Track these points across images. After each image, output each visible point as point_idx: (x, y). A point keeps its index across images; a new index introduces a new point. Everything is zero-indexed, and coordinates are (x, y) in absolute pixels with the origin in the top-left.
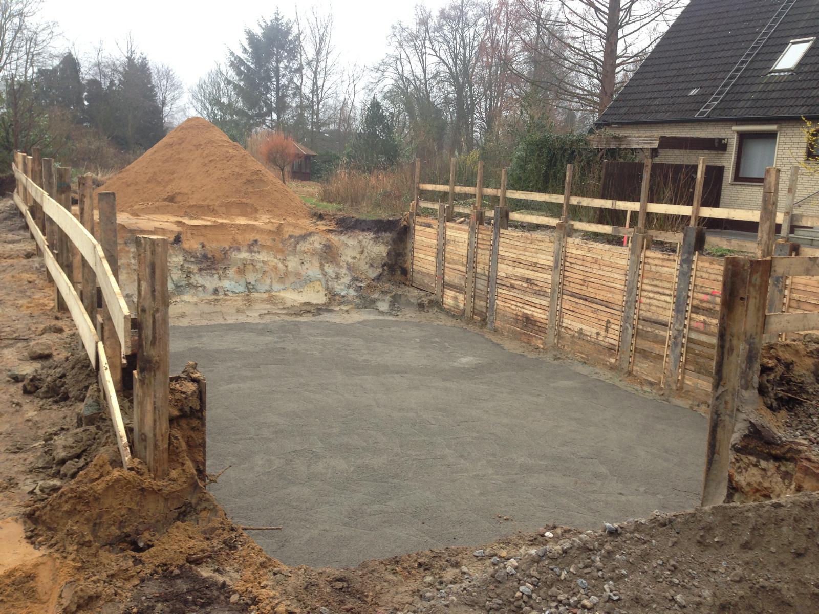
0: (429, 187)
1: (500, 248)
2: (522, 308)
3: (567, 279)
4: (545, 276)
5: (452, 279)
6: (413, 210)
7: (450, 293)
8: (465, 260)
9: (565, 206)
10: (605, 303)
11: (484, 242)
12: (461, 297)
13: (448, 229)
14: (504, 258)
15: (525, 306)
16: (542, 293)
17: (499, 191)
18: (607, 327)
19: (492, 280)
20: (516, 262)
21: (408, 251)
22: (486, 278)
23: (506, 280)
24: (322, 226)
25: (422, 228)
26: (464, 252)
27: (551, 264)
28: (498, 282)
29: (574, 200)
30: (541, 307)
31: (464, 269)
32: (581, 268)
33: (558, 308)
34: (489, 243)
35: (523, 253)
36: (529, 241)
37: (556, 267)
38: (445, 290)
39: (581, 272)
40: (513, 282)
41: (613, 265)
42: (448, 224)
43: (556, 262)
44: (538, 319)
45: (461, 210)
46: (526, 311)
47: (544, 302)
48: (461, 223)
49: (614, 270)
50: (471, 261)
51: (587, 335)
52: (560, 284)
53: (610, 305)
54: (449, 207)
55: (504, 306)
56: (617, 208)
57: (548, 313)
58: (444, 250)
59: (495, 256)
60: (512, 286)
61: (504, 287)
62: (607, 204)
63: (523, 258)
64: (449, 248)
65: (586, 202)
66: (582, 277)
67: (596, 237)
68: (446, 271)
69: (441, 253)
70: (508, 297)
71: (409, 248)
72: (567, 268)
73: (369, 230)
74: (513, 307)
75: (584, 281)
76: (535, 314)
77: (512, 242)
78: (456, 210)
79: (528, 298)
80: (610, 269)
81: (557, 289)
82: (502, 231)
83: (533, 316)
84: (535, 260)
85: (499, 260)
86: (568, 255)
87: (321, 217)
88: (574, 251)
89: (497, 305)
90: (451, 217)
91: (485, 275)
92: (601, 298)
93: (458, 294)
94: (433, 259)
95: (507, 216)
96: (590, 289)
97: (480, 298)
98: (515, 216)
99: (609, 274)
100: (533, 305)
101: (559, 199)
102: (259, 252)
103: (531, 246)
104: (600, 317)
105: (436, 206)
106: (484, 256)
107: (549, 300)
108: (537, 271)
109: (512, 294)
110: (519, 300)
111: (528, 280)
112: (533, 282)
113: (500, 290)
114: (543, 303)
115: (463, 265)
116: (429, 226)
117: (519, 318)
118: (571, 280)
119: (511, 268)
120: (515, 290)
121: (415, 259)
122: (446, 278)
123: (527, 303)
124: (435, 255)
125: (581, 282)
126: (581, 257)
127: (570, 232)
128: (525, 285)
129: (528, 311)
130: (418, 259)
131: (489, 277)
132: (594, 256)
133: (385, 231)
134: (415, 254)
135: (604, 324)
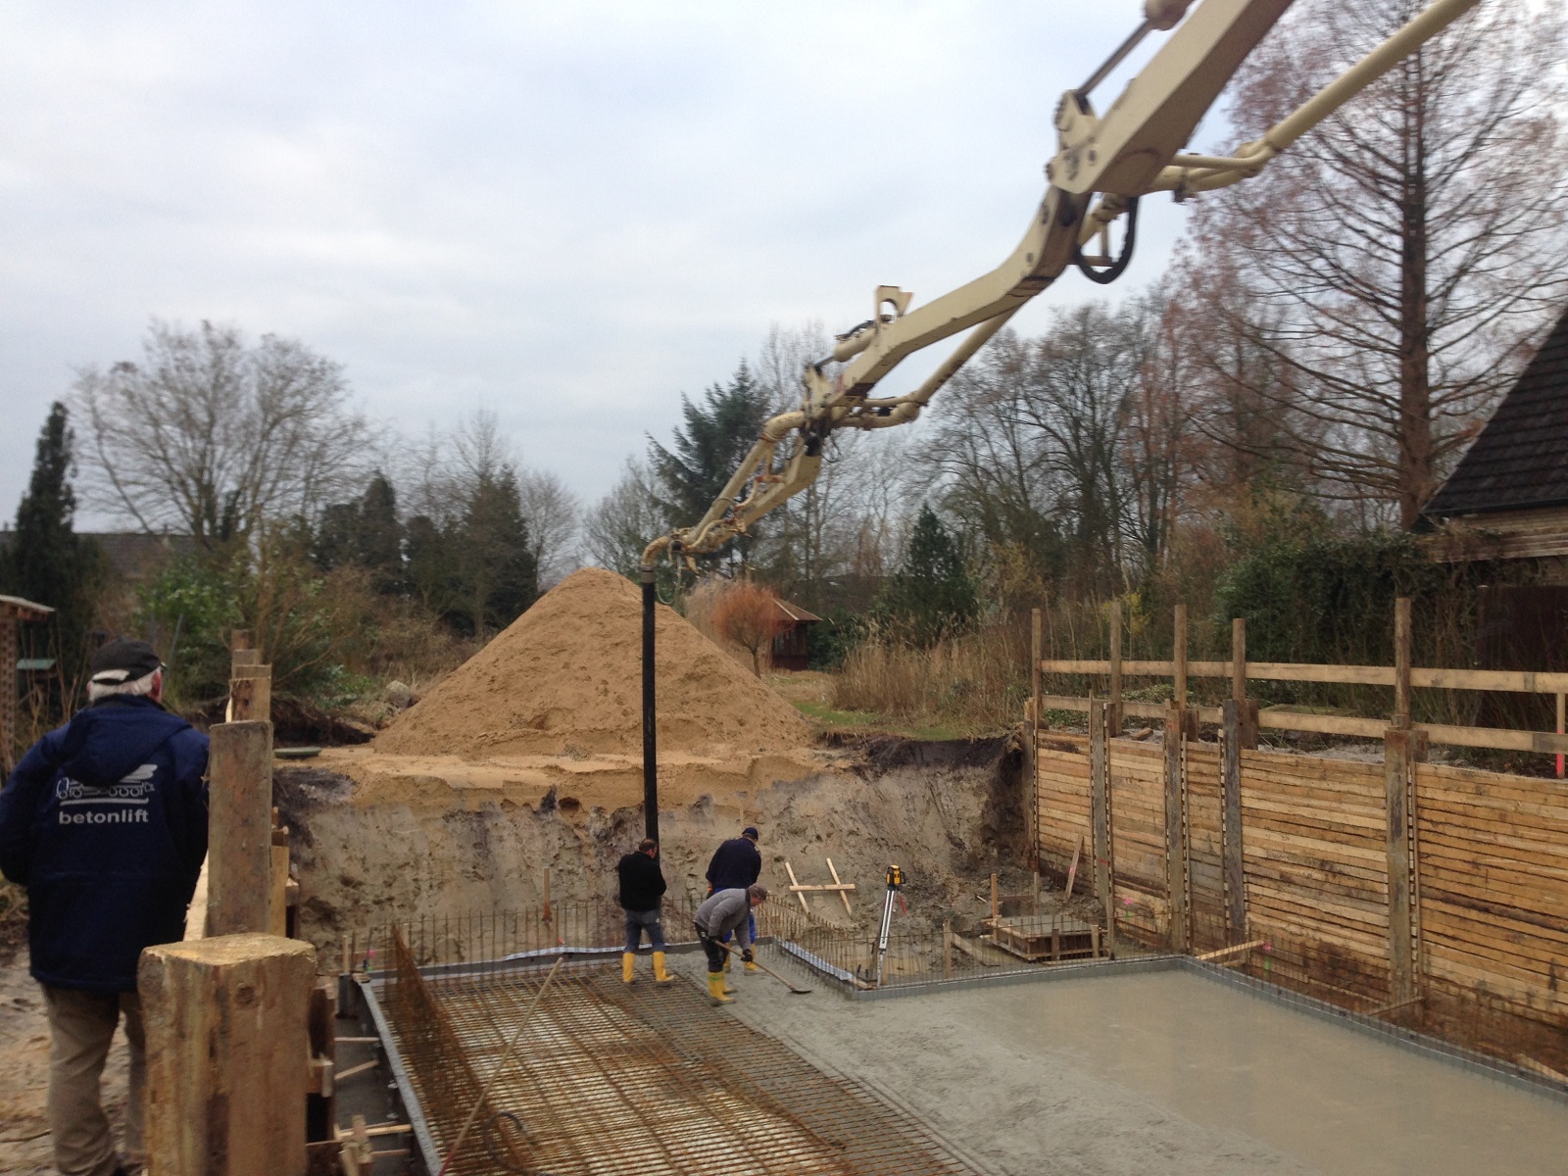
0: (1064, 666)
1: (1245, 792)
2: (1318, 930)
3: (1430, 861)
4: (1369, 854)
5: (1131, 863)
6: (1031, 716)
7: (1131, 896)
8: (1160, 821)
9: (1399, 690)
10: (1540, 918)
11: (1204, 780)
12: (1158, 904)
13: (1114, 754)
14: (1256, 816)
15: (1324, 926)
16: (1364, 895)
17: (1229, 665)
18: (1553, 976)
19: (1234, 868)
20: (1288, 824)
21: (1024, 805)
22: (1219, 862)
23: (1268, 864)
25: (1054, 753)
26: (1158, 803)
27: (1383, 825)
28: (1248, 868)
29: (1423, 677)
30: (1367, 928)
31: (1160, 841)
32: (1463, 833)
33: (1414, 931)
34: (1214, 781)
35: (1306, 801)
36: (1317, 775)
37: (1396, 831)
38: (1119, 888)
39: (1464, 845)
40: (1285, 868)
41: (1551, 825)
42: (1113, 742)
43: (1395, 821)
44: (1362, 958)
45: (1141, 711)
46: (1327, 938)
47: (1376, 916)
48: (1143, 738)
49: (1554, 836)
50: (1176, 824)
51: (1499, 997)
52: (1411, 872)
53: (1553, 922)
54: (1112, 706)
55: (1271, 927)
56: (1540, 689)
57: (1387, 944)
58: (1108, 800)
59: (1235, 815)
60: (1286, 880)
61: (1264, 882)
62: (1512, 681)
63: (1306, 812)
64: (1120, 794)
65: (1455, 679)
66: (1468, 857)
68: (1118, 845)
69: (1101, 805)
70: (1276, 905)
71: (1028, 798)
72: (1424, 835)
73: (939, 762)
74: (1293, 929)
75: (1475, 864)
76: (1354, 945)
77: (1272, 777)
78: (1130, 711)
79: (1329, 908)
80: (1543, 835)
81: (1405, 884)
82: (1245, 753)
83: (1348, 951)
84: (1338, 818)
85: (1246, 820)
86: (1421, 802)
87: (836, 741)
88: (1440, 795)
89: (1252, 923)
90: (1116, 726)
91: (1212, 854)
92: (1528, 904)
93: (1149, 897)
94: (1084, 820)
95: (1254, 717)
96: (1493, 885)
97: (1206, 908)
98: (1274, 718)
99: (1542, 847)
100: (1345, 923)
101: (1385, 676)
102: (712, 821)
103: (1324, 785)
104: (1530, 953)
105: (1083, 705)
106: (1206, 810)
107: (1386, 910)
108: (1347, 843)
109: (1287, 897)
110: (1304, 911)
111: (1324, 865)
112: (1338, 868)
113: (1253, 889)
114: (1371, 918)
115: (1156, 830)
116: (1070, 748)
117: (1313, 954)
118: (1438, 862)
119: (1276, 837)
120: (1293, 889)
121: (1042, 820)
122: (1119, 861)
123: (1328, 918)
124: (1088, 811)
125: (1467, 867)
126: (1460, 808)
127: (1422, 750)
128: (1317, 875)
129: (1334, 937)
130: (1050, 822)
131: (1225, 858)
132: (1496, 804)
133: (974, 765)
134: (1042, 811)
135: (1544, 968)
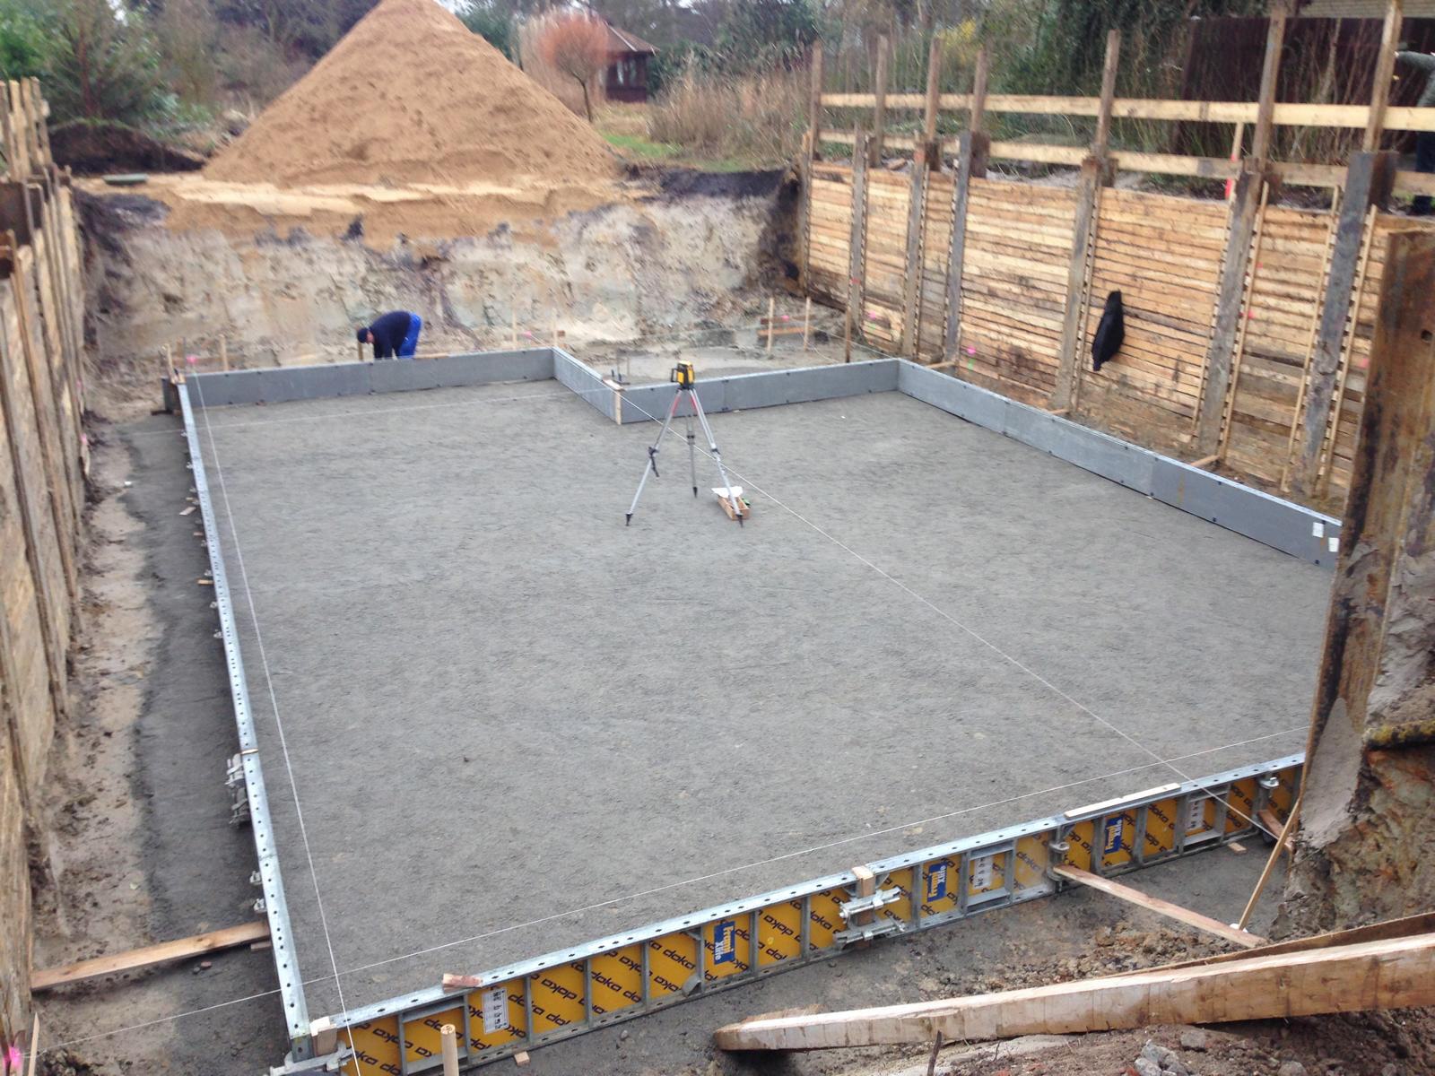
0: (838, 100)
1: (970, 217)
2: (1011, 336)
3: (1101, 275)
4: (1056, 270)
5: (878, 283)
6: (808, 147)
7: (876, 310)
8: (902, 245)
9: (1101, 121)
10: (1175, 322)
11: (940, 207)
12: (895, 318)
13: (872, 184)
14: (976, 237)
15: (1016, 333)
16: (1048, 305)
17: (971, 97)
18: (1177, 370)
19: (954, 283)
20: (999, 245)
21: (798, 232)
22: (943, 279)
23: (978, 280)
24: (635, 190)
25: (824, 184)
26: (901, 229)
27: (1069, 245)
28: (966, 285)
29: (1122, 108)
30: (1048, 334)
31: (900, 262)
32: (1129, 250)
33: (1081, 334)
34: (948, 208)
35: (1014, 224)
36: (1026, 200)
37: (1079, 250)
38: (869, 305)
39: (1129, 260)
40: (993, 284)
41: (1196, 241)
42: (873, 173)
43: (1079, 241)
44: (1040, 358)
45: (898, 144)
46: (1016, 342)
47: (1054, 323)
48: (898, 168)
49: (1197, 252)
50: (915, 246)
51: (1136, 388)
52: (1085, 284)
53: (1184, 325)
54: (872, 140)
55: (976, 334)
56: (1211, 118)
57: (1059, 346)
58: (865, 227)
59: (960, 234)
60: (992, 294)
61: (976, 296)
62: (1190, 110)
63: (1013, 234)
64: (874, 221)
65: (1146, 109)
66: (1129, 270)
67: (1168, 183)
68: (870, 267)
69: (858, 234)
70: (982, 315)
71: (802, 225)
72: (1101, 253)
73: (724, 192)
74: (993, 335)
75: (1134, 277)
76: (1035, 348)
77: (993, 204)
78: (889, 143)
79: (1021, 317)
80: (1188, 250)
81: (1079, 296)
82: (974, 181)
83: (1030, 351)
84: (1036, 239)
85: (968, 242)
86: (1103, 224)
87: (634, 172)
88: (1116, 217)
89: (963, 330)
90: (877, 158)
91: (940, 273)
92: (1167, 310)
93: (890, 312)
94: (845, 245)
95: (986, 147)
96: (1145, 294)
97: (931, 319)
98: (1003, 150)
99: (1187, 261)
100: (1030, 329)
101: (1089, 107)
102: (509, 247)
103: (1031, 209)
104: (1163, 351)
105: (851, 139)
106: (938, 234)
107: (1062, 317)
108: (1041, 261)
109: (991, 308)
110: (1003, 320)
111: (1022, 281)
112: (1032, 282)
113: (967, 302)
114: (1051, 324)
115: (899, 253)
116: (837, 178)
117: (1004, 356)
118: (1106, 275)
119: (989, 257)
120: (996, 301)
121: (812, 245)
122: (869, 280)
123: (1019, 325)
124: (848, 236)
125: (1127, 280)
126: (1130, 228)
127: (1108, 175)
128: (1016, 289)
129: (1021, 341)
130: (819, 247)
131: (948, 276)
132: (1157, 224)
133: (756, 194)
134: (813, 237)
135: (1171, 364)
